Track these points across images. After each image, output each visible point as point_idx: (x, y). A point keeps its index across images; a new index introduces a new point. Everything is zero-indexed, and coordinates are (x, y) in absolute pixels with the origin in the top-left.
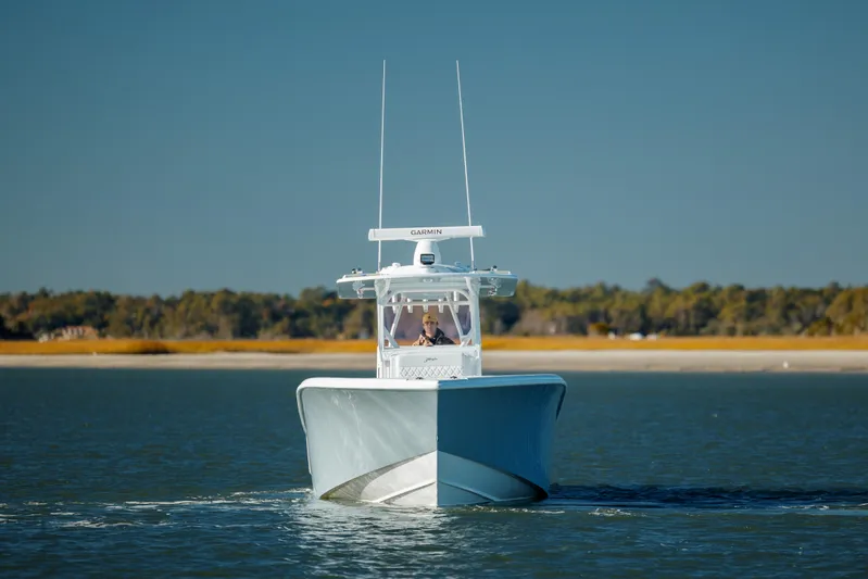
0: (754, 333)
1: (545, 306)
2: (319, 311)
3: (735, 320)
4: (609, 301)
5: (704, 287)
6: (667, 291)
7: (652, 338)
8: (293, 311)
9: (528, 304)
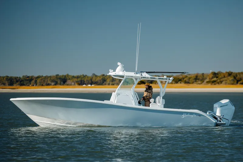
0: (113, 85)
1: (72, 79)
2: (26, 80)
3: (110, 82)
4: (84, 78)
5: (104, 75)
6: (96, 76)
7: (93, 85)
8: (20, 80)
9: (68, 79)
